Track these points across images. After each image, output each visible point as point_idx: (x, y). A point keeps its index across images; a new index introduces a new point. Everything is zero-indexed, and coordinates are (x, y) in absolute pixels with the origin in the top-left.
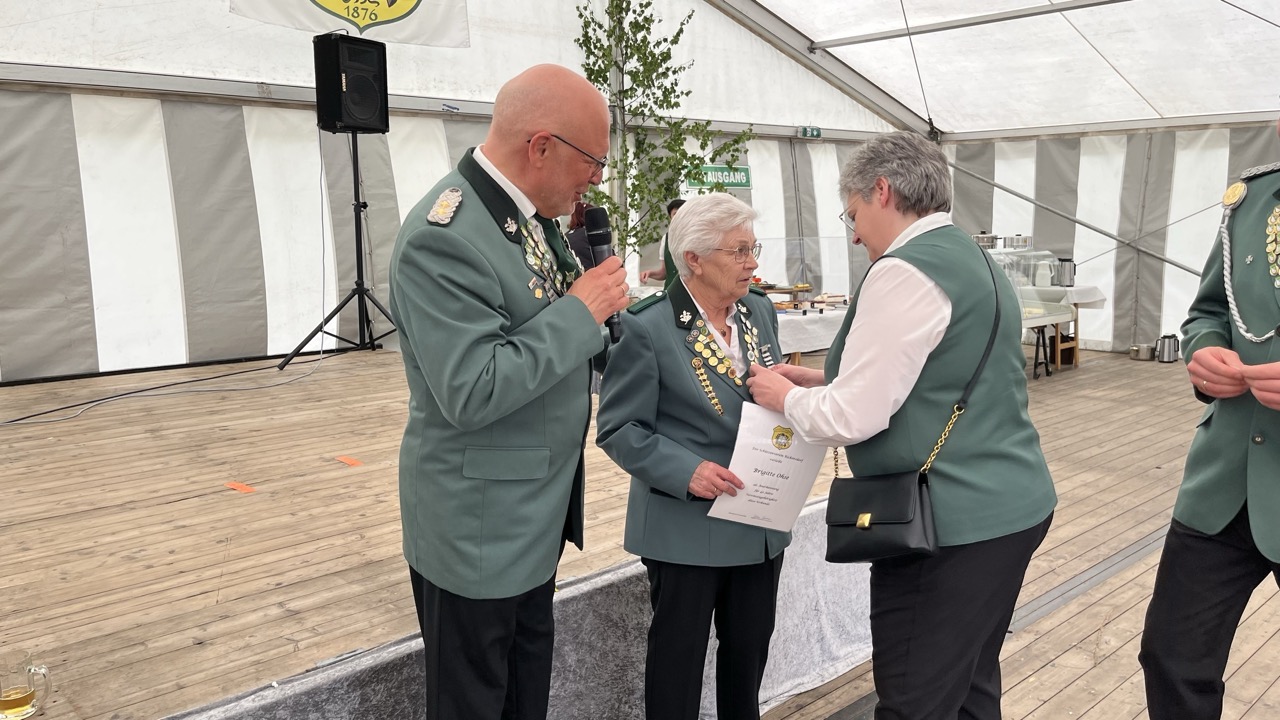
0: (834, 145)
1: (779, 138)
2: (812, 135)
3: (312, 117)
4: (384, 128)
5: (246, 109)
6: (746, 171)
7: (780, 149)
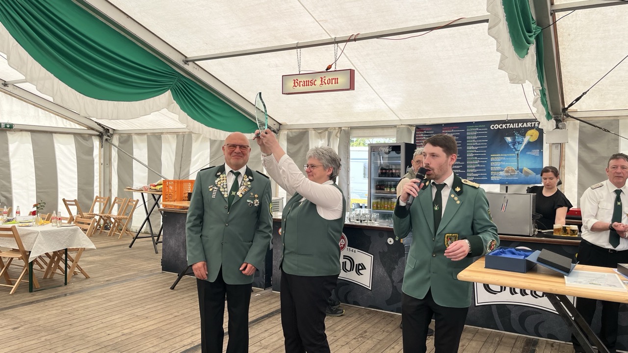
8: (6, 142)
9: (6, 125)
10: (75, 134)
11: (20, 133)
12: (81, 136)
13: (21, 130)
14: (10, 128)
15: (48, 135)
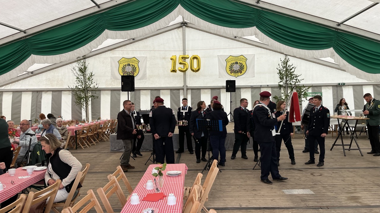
0: (352, 86)
1: (332, 86)
2: (342, 85)
3: (225, 90)
4: (235, 91)
5: (221, 89)
6: (321, 93)
7: (332, 88)
8: (342, 90)
9: (342, 83)
10: (373, 85)
11: (348, 86)
12: (377, 86)
13: (349, 85)
14: (344, 85)
15: (360, 86)
